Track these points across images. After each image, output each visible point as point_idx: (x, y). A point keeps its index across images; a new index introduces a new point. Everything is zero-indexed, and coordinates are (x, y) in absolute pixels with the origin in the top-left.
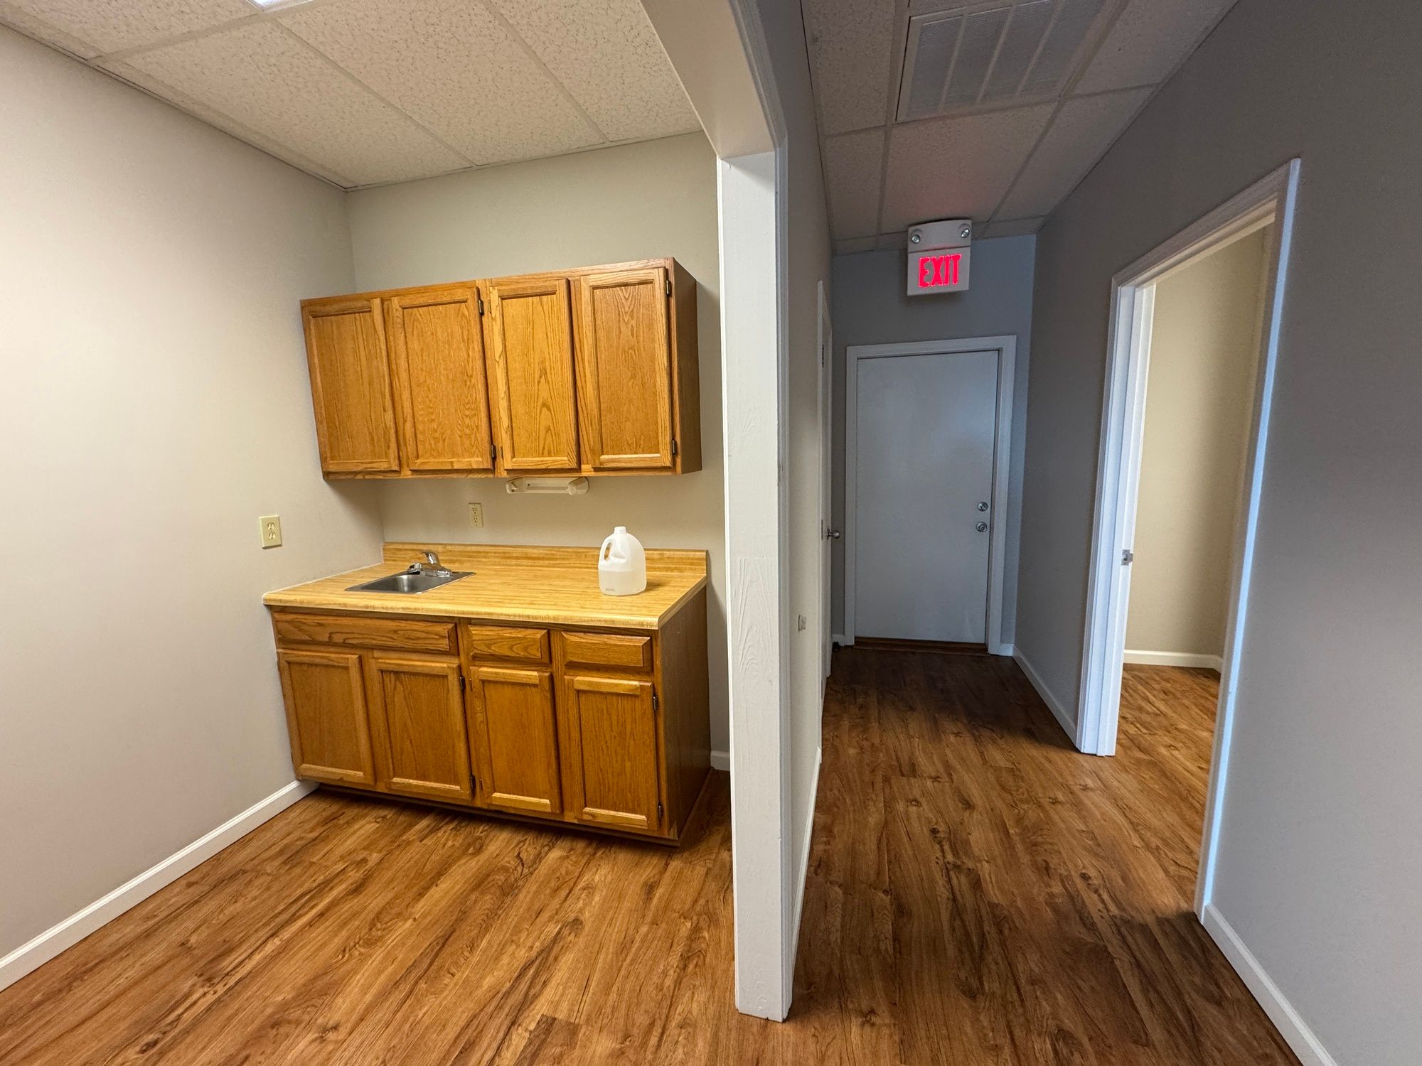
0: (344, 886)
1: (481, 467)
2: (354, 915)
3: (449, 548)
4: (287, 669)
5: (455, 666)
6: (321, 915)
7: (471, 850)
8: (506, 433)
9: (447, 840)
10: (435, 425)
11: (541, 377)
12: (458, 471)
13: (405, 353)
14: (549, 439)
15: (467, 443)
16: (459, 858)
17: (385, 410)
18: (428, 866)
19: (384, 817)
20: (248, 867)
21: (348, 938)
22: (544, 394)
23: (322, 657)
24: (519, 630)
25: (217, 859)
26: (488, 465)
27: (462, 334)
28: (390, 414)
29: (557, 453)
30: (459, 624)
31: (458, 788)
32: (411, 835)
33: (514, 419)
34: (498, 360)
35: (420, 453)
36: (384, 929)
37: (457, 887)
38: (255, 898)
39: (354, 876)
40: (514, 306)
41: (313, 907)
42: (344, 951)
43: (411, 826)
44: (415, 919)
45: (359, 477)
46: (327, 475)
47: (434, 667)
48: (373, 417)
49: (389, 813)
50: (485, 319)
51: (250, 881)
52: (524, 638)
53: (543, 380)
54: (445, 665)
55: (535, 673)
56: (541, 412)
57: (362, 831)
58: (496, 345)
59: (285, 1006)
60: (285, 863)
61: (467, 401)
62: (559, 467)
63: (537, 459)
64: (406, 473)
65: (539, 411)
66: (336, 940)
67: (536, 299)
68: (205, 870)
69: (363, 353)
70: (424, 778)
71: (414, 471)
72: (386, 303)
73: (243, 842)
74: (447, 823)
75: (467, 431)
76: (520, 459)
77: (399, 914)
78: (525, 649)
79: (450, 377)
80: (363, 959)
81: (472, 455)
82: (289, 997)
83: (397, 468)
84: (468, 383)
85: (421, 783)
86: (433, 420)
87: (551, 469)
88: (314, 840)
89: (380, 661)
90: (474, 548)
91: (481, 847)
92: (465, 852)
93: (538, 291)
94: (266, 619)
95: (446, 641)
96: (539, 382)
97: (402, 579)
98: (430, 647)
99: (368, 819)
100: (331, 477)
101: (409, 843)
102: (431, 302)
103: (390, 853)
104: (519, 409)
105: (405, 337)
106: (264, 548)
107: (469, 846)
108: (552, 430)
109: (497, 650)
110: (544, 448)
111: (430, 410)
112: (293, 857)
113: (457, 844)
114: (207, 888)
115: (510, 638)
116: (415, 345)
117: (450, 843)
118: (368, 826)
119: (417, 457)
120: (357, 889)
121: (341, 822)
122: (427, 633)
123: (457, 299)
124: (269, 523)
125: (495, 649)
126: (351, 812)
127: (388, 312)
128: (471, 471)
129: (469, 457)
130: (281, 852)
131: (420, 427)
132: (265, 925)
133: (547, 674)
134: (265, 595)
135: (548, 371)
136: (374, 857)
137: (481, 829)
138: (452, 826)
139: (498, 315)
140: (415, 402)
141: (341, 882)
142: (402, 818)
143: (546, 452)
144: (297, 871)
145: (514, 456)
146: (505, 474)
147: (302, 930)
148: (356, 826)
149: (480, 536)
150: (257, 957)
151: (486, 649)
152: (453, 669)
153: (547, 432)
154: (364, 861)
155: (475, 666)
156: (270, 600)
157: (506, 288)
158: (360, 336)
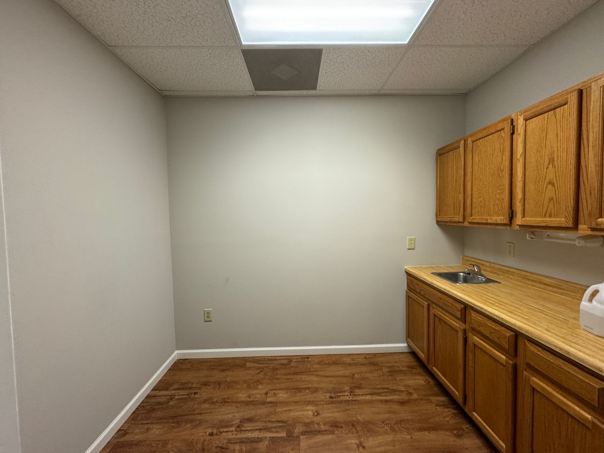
0: (399, 397)
1: (503, 222)
2: (394, 412)
3: (492, 265)
4: (408, 298)
5: (462, 328)
6: (386, 401)
7: (455, 432)
8: (520, 202)
9: (447, 416)
10: (481, 199)
11: (549, 164)
12: (490, 224)
13: (471, 163)
14: (551, 205)
15: (496, 208)
16: (447, 430)
17: (460, 193)
18: (432, 420)
19: (429, 382)
20: (379, 364)
21: (387, 419)
22: (551, 175)
23: (417, 298)
24: (497, 324)
25: (375, 355)
26: (506, 221)
27: (500, 148)
28: (461, 195)
29: (556, 216)
30: (466, 308)
31: (457, 393)
32: (434, 399)
33: (526, 193)
34: (519, 158)
35: (473, 214)
36: (400, 429)
37: (437, 443)
38: (375, 377)
39: (404, 397)
40: (534, 123)
41: (386, 396)
42: (383, 422)
43: (437, 395)
44: (412, 438)
45: (448, 224)
46: (438, 222)
47: (454, 324)
48: (455, 196)
49: (432, 382)
50: (514, 136)
51: (377, 370)
52: (499, 331)
53: (551, 166)
54: (458, 325)
55: (504, 357)
56: (547, 187)
57: (417, 381)
58: (518, 149)
59: (358, 422)
60: (389, 372)
61: (499, 185)
62: (557, 225)
63: (540, 219)
64: (466, 224)
65: (545, 186)
66: (384, 415)
67: (552, 112)
68: (371, 356)
69: (455, 167)
70: (445, 377)
71: (470, 223)
72: (466, 142)
73: (384, 355)
74: (453, 408)
75: (497, 202)
76: (528, 219)
77: (408, 429)
78: (499, 338)
79: (492, 173)
80: (386, 433)
81: (499, 216)
82: (361, 420)
83: (461, 220)
84: (501, 175)
85: (443, 378)
86: (481, 197)
87: (550, 227)
88: (402, 371)
89: (434, 309)
90: (506, 268)
91: (461, 435)
92: (452, 430)
93: (552, 107)
94: (405, 277)
95: (459, 313)
96: (548, 168)
97: (460, 275)
98: (453, 313)
99: (423, 378)
100: (439, 223)
101: (431, 402)
102: (485, 135)
103: (421, 399)
104: (531, 187)
105: (472, 156)
106: (408, 249)
107: (455, 429)
108: (554, 199)
109: (483, 330)
110: (546, 212)
111: (480, 191)
112: (393, 372)
113: (451, 422)
114: (367, 362)
115: (491, 327)
116: (476, 159)
117: (448, 419)
118: (421, 381)
119: (471, 216)
120: (402, 403)
121: (414, 371)
122: (452, 305)
123: (499, 129)
124: (411, 240)
125: (482, 329)
126: (420, 370)
127: (467, 146)
128: (497, 224)
129: (497, 216)
130: (391, 367)
131: (474, 200)
132: (372, 389)
133: (511, 362)
134: (405, 267)
135: (556, 159)
136: (415, 396)
137: (467, 426)
138: (454, 411)
139: (522, 131)
140: (473, 188)
141: (399, 395)
142: (435, 388)
143: (548, 215)
144: (390, 378)
145: (524, 216)
146: (517, 228)
147: (378, 400)
148: (417, 377)
149: (511, 262)
150: (363, 397)
151: (477, 326)
152: (461, 329)
153: (550, 201)
154: (411, 394)
155: (472, 333)
156: (407, 270)
157: (530, 112)
158: (454, 161)
